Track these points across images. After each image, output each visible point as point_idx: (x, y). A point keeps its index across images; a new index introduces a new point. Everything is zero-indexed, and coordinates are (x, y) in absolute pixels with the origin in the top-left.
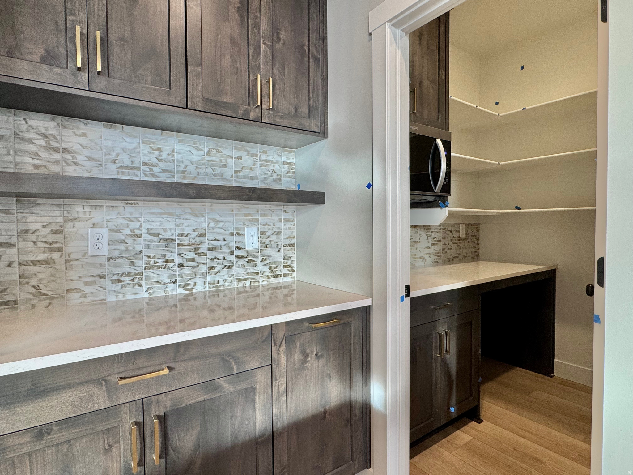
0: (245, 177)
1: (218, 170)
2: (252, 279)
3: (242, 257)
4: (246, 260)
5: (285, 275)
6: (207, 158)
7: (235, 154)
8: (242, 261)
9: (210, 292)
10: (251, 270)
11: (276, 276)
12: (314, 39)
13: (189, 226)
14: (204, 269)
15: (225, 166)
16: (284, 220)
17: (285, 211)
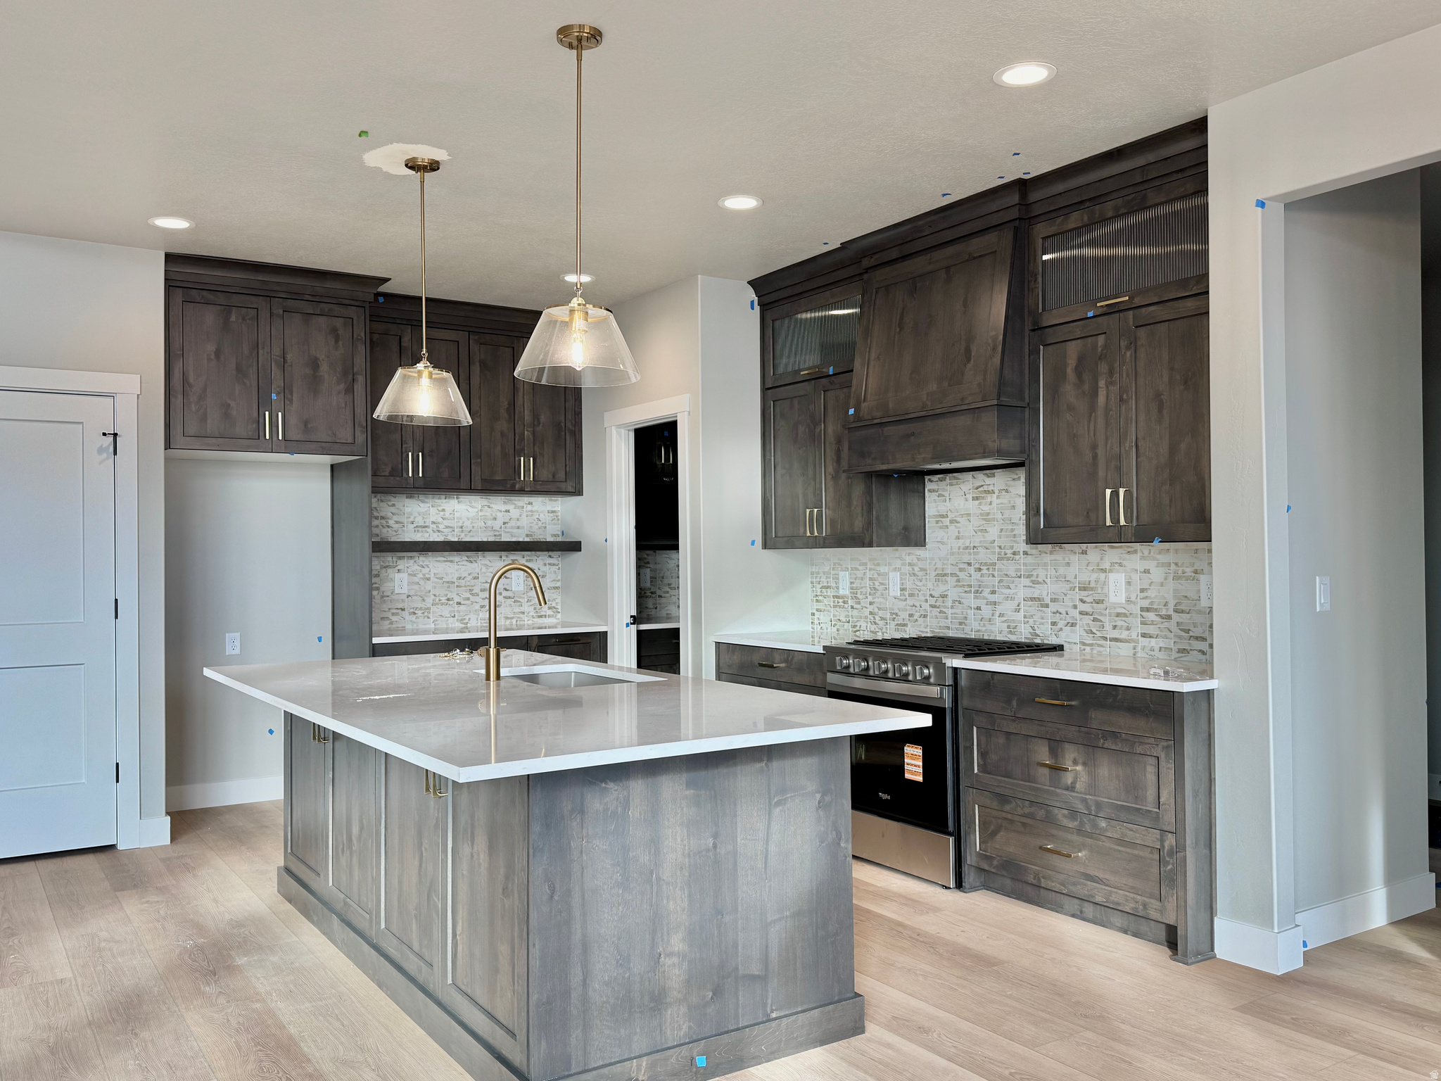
0: (512, 528)
2: (518, 618)
3: (510, 598)
4: (513, 600)
5: (549, 616)
7: (504, 508)
8: (509, 601)
9: (481, 627)
10: (517, 610)
11: (541, 617)
13: (465, 571)
14: (477, 607)
15: (495, 519)
16: (549, 564)
17: (550, 556)
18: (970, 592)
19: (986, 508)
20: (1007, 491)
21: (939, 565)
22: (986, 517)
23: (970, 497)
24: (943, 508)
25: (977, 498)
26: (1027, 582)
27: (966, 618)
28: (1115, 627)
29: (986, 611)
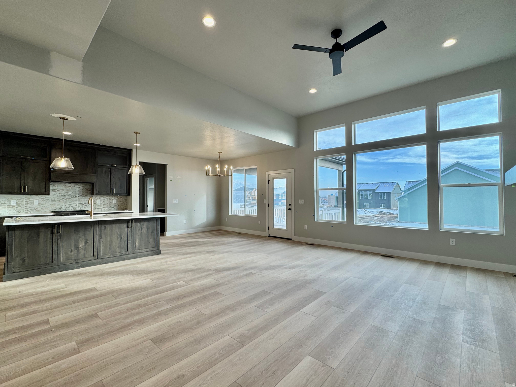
18: (63, 203)
19: (69, 189)
20: (74, 186)
21: (53, 199)
22: (68, 190)
23: (64, 187)
24: (54, 188)
25: (66, 187)
26: (79, 201)
27: (62, 208)
28: (98, 207)
29: (68, 206)
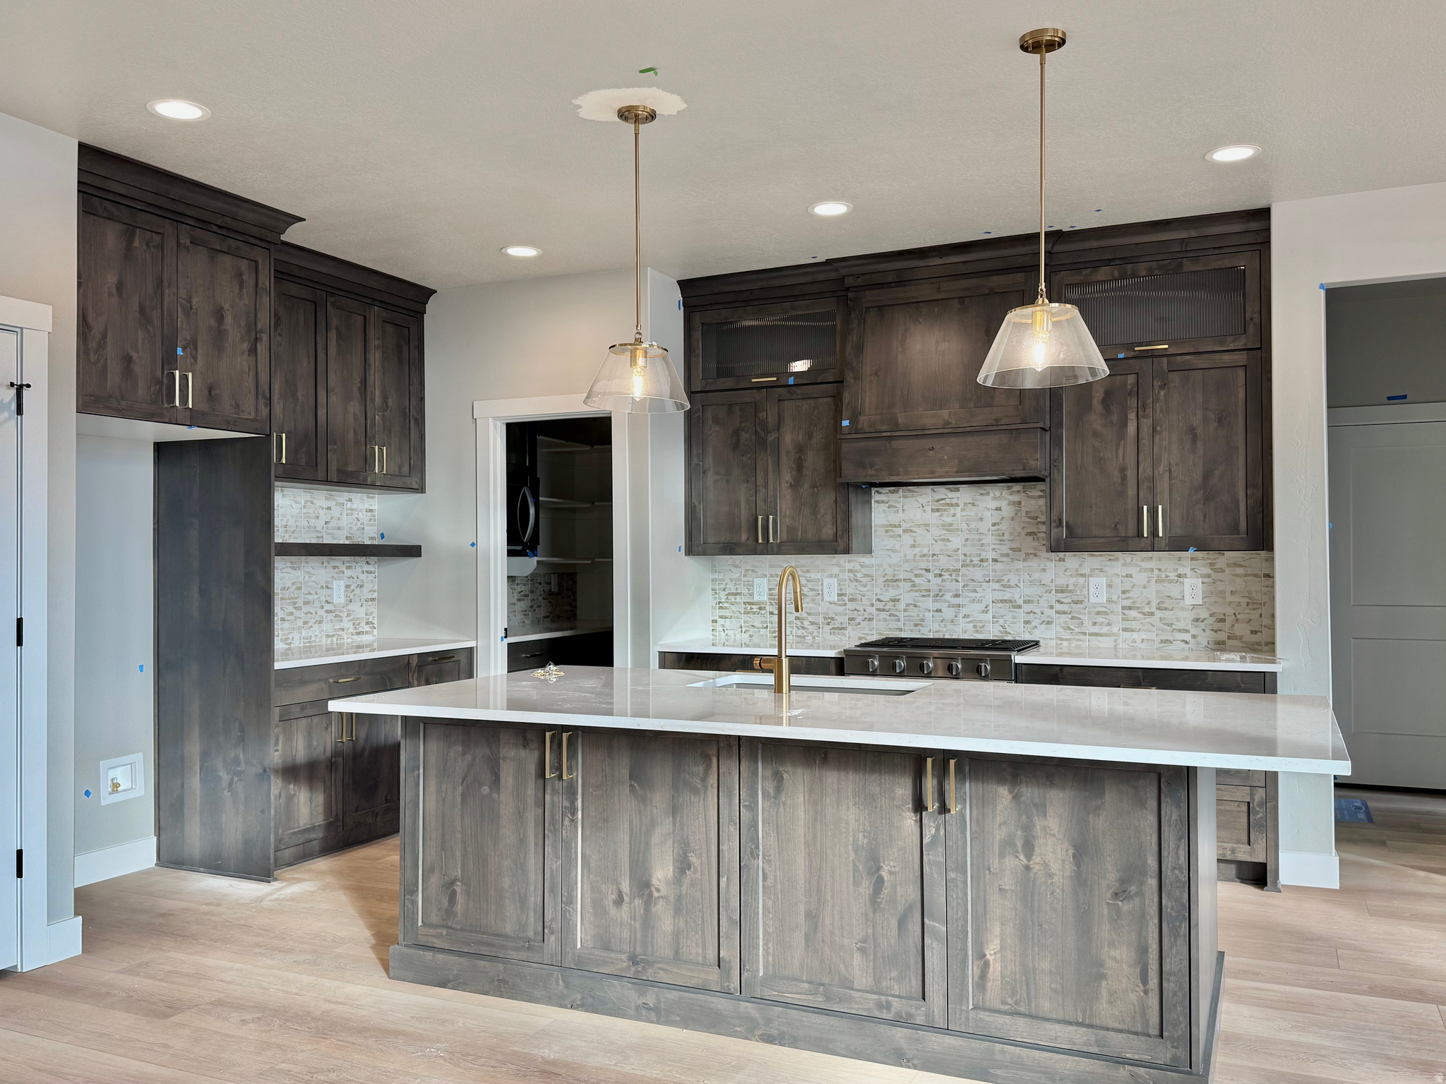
0: (333, 528)
1: (313, 522)
2: (339, 635)
3: (331, 612)
4: (334, 615)
5: (367, 633)
6: (304, 511)
7: (325, 504)
8: (331, 616)
9: (304, 647)
10: (337, 626)
11: (358, 633)
12: (413, 401)
14: (300, 624)
15: (318, 517)
16: (367, 572)
17: (368, 563)
18: (929, 596)
19: (949, 520)
20: (973, 505)
21: (890, 571)
22: (949, 528)
23: (929, 509)
24: (894, 518)
25: (938, 510)
26: (997, 586)
27: (923, 620)
28: (1095, 624)
29: (948, 613)
